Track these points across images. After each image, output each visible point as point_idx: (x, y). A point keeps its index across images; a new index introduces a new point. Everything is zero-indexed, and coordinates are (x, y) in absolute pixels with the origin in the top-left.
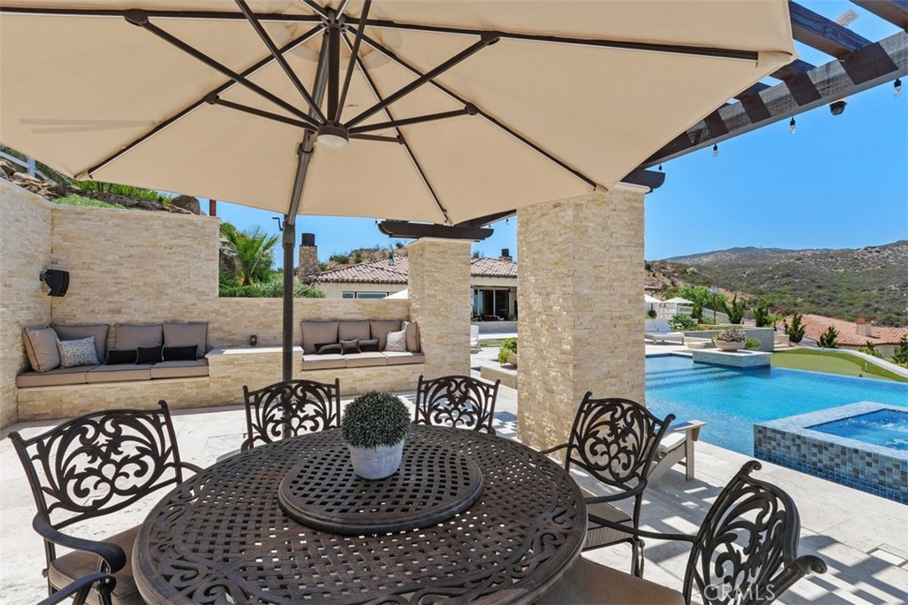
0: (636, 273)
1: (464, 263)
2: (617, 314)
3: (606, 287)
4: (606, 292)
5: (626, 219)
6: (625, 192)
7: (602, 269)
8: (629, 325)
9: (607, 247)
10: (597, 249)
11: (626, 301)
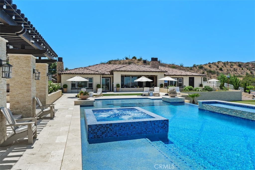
0: (28, 73)
2: (22, 81)
3: (19, 76)
4: (19, 77)
5: (25, 62)
6: (25, 56)
7: (18, 72)
8: (26, 83)
9: (19, 68)
10: (16, 68)
11: (25, 79)
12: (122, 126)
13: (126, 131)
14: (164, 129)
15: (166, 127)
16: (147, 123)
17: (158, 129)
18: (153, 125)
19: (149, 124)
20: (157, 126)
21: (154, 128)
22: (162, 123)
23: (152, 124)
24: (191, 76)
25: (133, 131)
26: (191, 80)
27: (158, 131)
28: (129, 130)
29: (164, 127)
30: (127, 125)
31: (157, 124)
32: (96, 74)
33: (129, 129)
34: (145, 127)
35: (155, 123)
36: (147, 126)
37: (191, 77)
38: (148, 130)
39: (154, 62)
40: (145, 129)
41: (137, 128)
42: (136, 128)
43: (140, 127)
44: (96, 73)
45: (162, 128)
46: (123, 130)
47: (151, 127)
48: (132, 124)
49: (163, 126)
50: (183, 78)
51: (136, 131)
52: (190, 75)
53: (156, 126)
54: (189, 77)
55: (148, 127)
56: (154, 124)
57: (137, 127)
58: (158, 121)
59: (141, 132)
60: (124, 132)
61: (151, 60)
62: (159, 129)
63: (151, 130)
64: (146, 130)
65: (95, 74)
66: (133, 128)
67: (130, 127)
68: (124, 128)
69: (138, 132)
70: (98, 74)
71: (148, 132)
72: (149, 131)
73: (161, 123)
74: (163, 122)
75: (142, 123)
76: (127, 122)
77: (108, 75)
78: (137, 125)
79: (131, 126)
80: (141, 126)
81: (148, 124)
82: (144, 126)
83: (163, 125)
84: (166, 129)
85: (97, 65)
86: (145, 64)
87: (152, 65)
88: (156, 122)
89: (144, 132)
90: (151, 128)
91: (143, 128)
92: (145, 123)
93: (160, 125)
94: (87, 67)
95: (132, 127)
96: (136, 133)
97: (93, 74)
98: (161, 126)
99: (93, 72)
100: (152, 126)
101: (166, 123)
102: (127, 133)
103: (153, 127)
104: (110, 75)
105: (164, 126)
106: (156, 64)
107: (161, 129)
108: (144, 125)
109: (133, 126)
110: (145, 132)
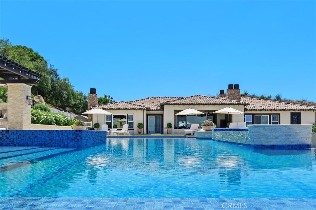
1: (21, 91)
12: (20, 134)
13: (25, 140)
14: (76, 141)
15: (78, 140)
16: (52, 133)
17: (67, 142)
18: (61, 136)
19: (56, 134)
20: (67, 137)
21: (62, 140)
22: (73, 135)
23: (59, 135)
24: (294, 110)
25: (34, 142)
26: (295, 117)
27: (68, 143)
28: (29, 140)
29: (76, 140)
30: (27, 133)
31: (66, 135)
32: (138, 109)
33: (29, 138)
34: (50, 138)
35: (64, 134)
36: (52, 136)
37: (295, 112)
38: (54, 141)
39: (233, 91)
40: (50, 140)
41: (40, 138)
42: (38, 138)
43: (43, 137)
44: (138, 107)
45: (73, 140)
46: (22, 139)
47: (57, 138)
48: (33, 133)
49: (74, 138)
50: (279, 114)
51: (38, 142)
52: (292, 110)
53: (65, 137)
54: (291, 113)
55: (54, 138)
56: (62, 134)
57: (39, 136)
58: (68, 131)
59: (45, 143)
60: (23, 141)
61: (228, 89)
62: (69, 141)
63: (57, 142)
64: (52, 141)
65: (135, 109)
66: (34, 138)
67: (31, 136)
68: (24, 136)
69: (41, 142)
70: (140, 109)
71: (53, 143)
72: (56, 143)
73: (71, 134)
74: (75, 133)
75: (46, 133)
76: (27, 130)
77: (157, 110)
78: (40, 134)
79: (32, 134)
80: (45, 136)
81: (54, 134)
82: (48, 136)
83: (74, 136)
84: (78, 142)
85: (149, 98)
86: (223, 95)
87: (229, 95)
88: (64, 132)
89: (48, 143)
90: (57, 140)
91: (48, 139)
92: (50, 133)
93: (71, 136)
94: (132, 102)
95: (33, 136)
96: (38, 143)
97: (133, 109)
98: (71, 138)
99: (134, 107)
100: (59, 136)
101: (78, 134)
102: (27, 143)
103: (60, 138)
104: (159, 110)
105: (76, 138)
106: (236, 94)
107: (71, 142)
108: (49, 134)
109: (34, 134)
110: (50, 143)
